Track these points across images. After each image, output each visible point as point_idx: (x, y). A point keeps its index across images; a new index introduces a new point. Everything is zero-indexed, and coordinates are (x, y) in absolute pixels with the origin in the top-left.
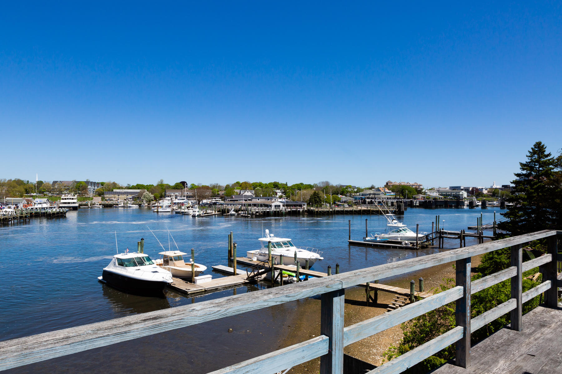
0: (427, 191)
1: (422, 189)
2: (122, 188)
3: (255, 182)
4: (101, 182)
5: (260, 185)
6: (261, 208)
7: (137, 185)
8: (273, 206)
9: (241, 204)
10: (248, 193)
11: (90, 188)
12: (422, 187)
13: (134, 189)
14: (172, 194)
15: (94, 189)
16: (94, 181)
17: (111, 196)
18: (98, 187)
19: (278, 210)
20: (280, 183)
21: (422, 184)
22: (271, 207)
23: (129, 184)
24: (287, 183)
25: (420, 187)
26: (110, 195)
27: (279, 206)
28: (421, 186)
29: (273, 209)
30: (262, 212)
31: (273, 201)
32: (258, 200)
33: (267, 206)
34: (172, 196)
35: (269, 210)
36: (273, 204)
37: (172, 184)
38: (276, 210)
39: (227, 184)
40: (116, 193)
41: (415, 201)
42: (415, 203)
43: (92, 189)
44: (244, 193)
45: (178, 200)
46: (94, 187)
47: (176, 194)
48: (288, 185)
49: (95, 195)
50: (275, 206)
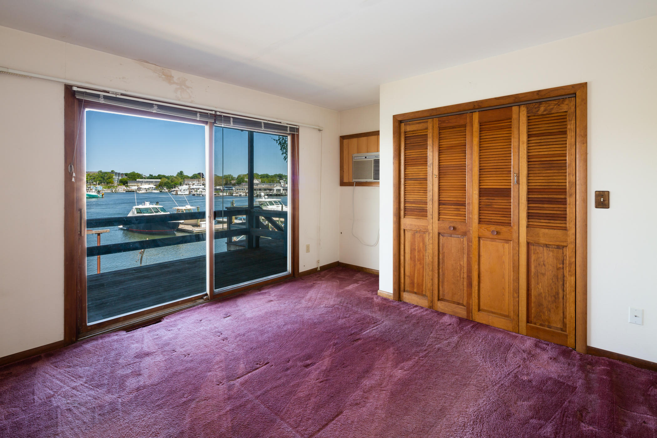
2: (145, 178)
3: (262, 173)
4: (125, 173)
5: (267, 177)
7: (159, 175)
8: (275, 190)
11: (115, 178)
13: (156, 179)
14: (190, 183)
15: (119, 179)
16: (118, 172)
17: (135, 185)
18: (122, 177)
19: (279, 193)
20: (283, 174)
22: (273, 191)
23: (151, 174)
26: (133, 184)
27: (280, 190)
29: (275, 192)
31: (275, 186)
32: (263, 185)
33: (270, 190)
34: (190, 184)
35: (271, 193)
36: (275, 189)
37: (190, 175)
38: (277, 193)
39: (238, 175)
40: (139, 182)
43: (117, 179)
45: (196, 185)
46: (119, 177)
47: (194, 183)
49: (119, 184)
50: (277, 190)
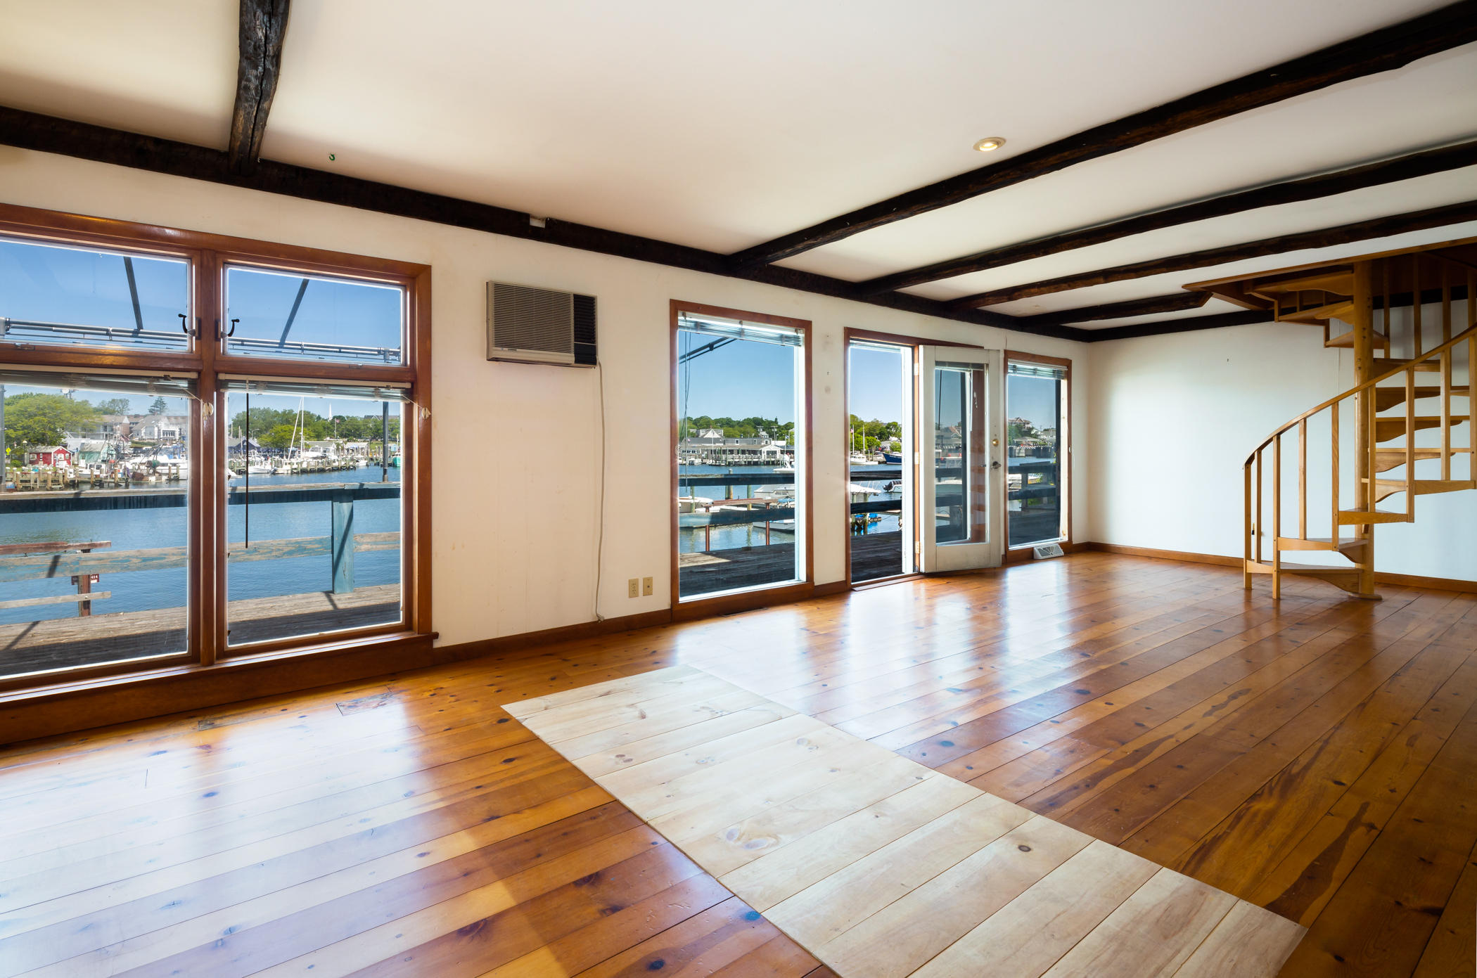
0: (1039, 433)
1: (1031, 429)
6: (744, 456)
9: (707, 450)
10: (711, 434)
12: (1030, 426)
21: (1031, 421)
24: (776, 419)
25: (1026, 426)
28: (1028, 424)
30: (745, 462)
41: (1018, 448)
42: (1017, 451)
44: (704, 435)
48: (779, 424)
